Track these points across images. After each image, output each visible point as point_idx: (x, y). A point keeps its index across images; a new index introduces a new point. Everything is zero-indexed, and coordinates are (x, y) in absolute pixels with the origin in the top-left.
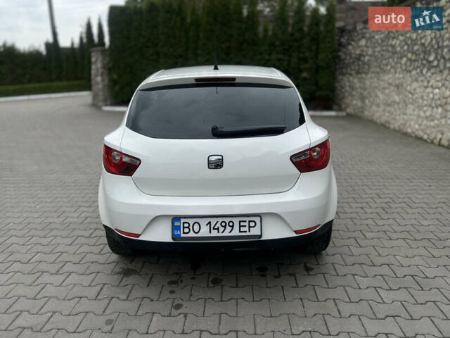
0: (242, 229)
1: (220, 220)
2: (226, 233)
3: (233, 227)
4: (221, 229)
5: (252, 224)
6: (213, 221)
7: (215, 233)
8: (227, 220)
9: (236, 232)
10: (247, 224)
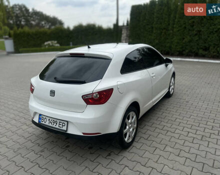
0: (60, 126)
1: (53, 119)
2: (54, 126)
3: (57, 123)
4: (53, 123)
5: (64, 125)
6: (51, 119)
7: (50, 125)
8: (55, 120)
9: (57, 127)
10: (61, 124)
